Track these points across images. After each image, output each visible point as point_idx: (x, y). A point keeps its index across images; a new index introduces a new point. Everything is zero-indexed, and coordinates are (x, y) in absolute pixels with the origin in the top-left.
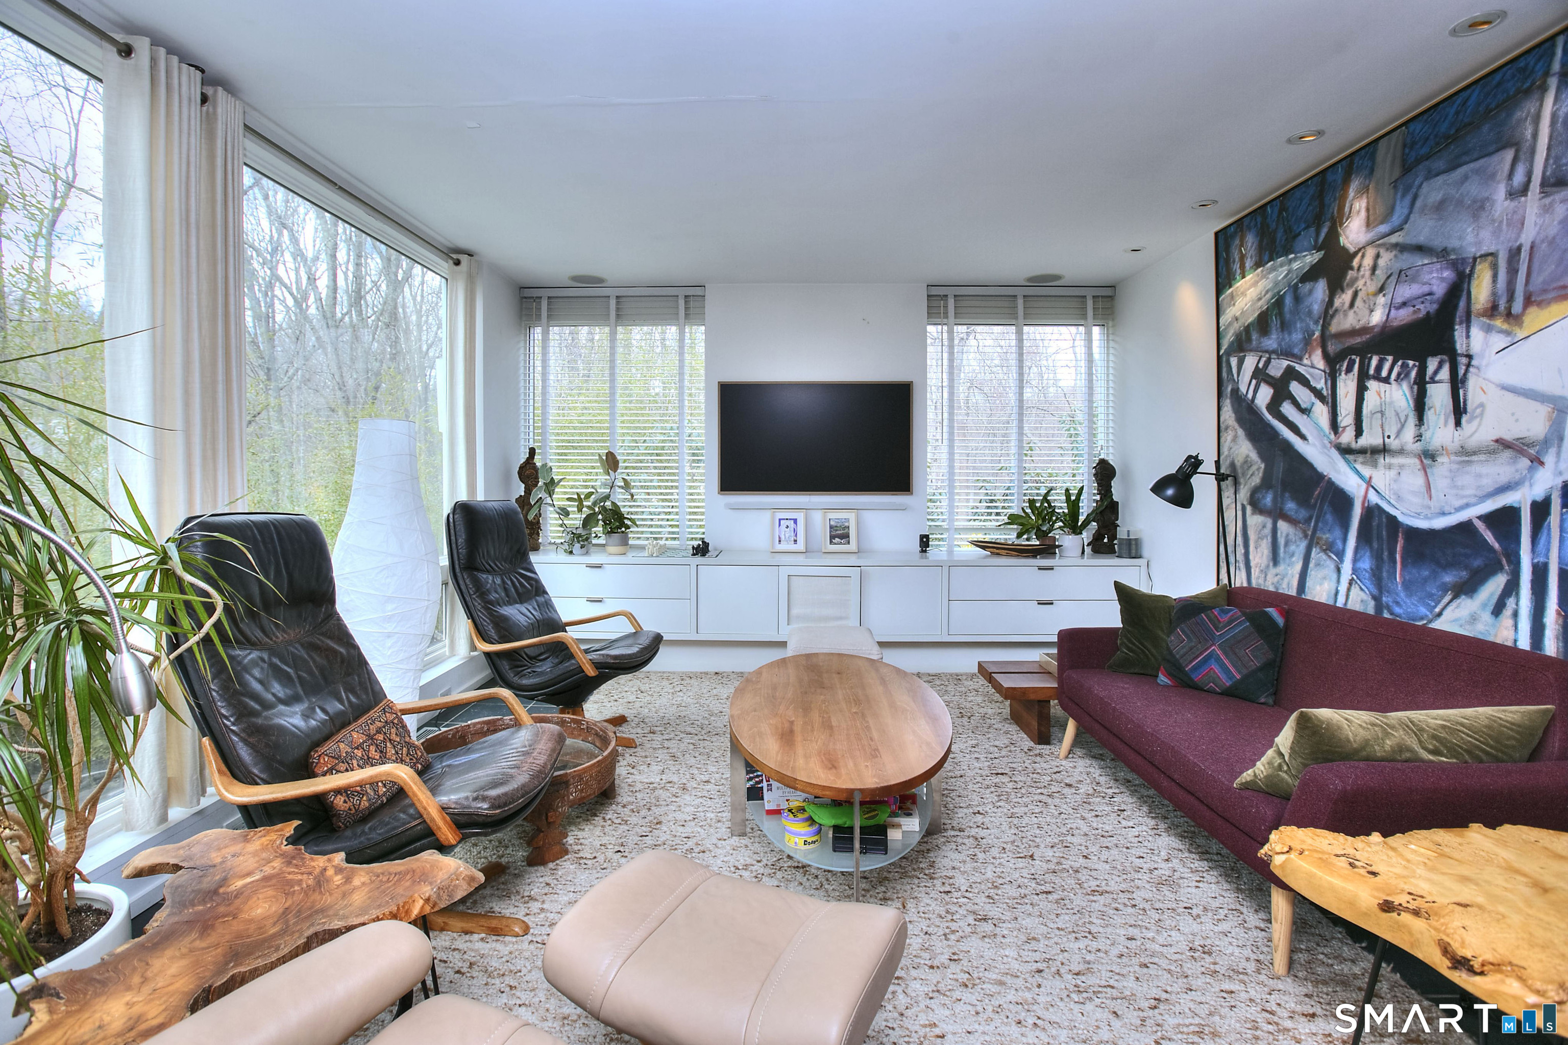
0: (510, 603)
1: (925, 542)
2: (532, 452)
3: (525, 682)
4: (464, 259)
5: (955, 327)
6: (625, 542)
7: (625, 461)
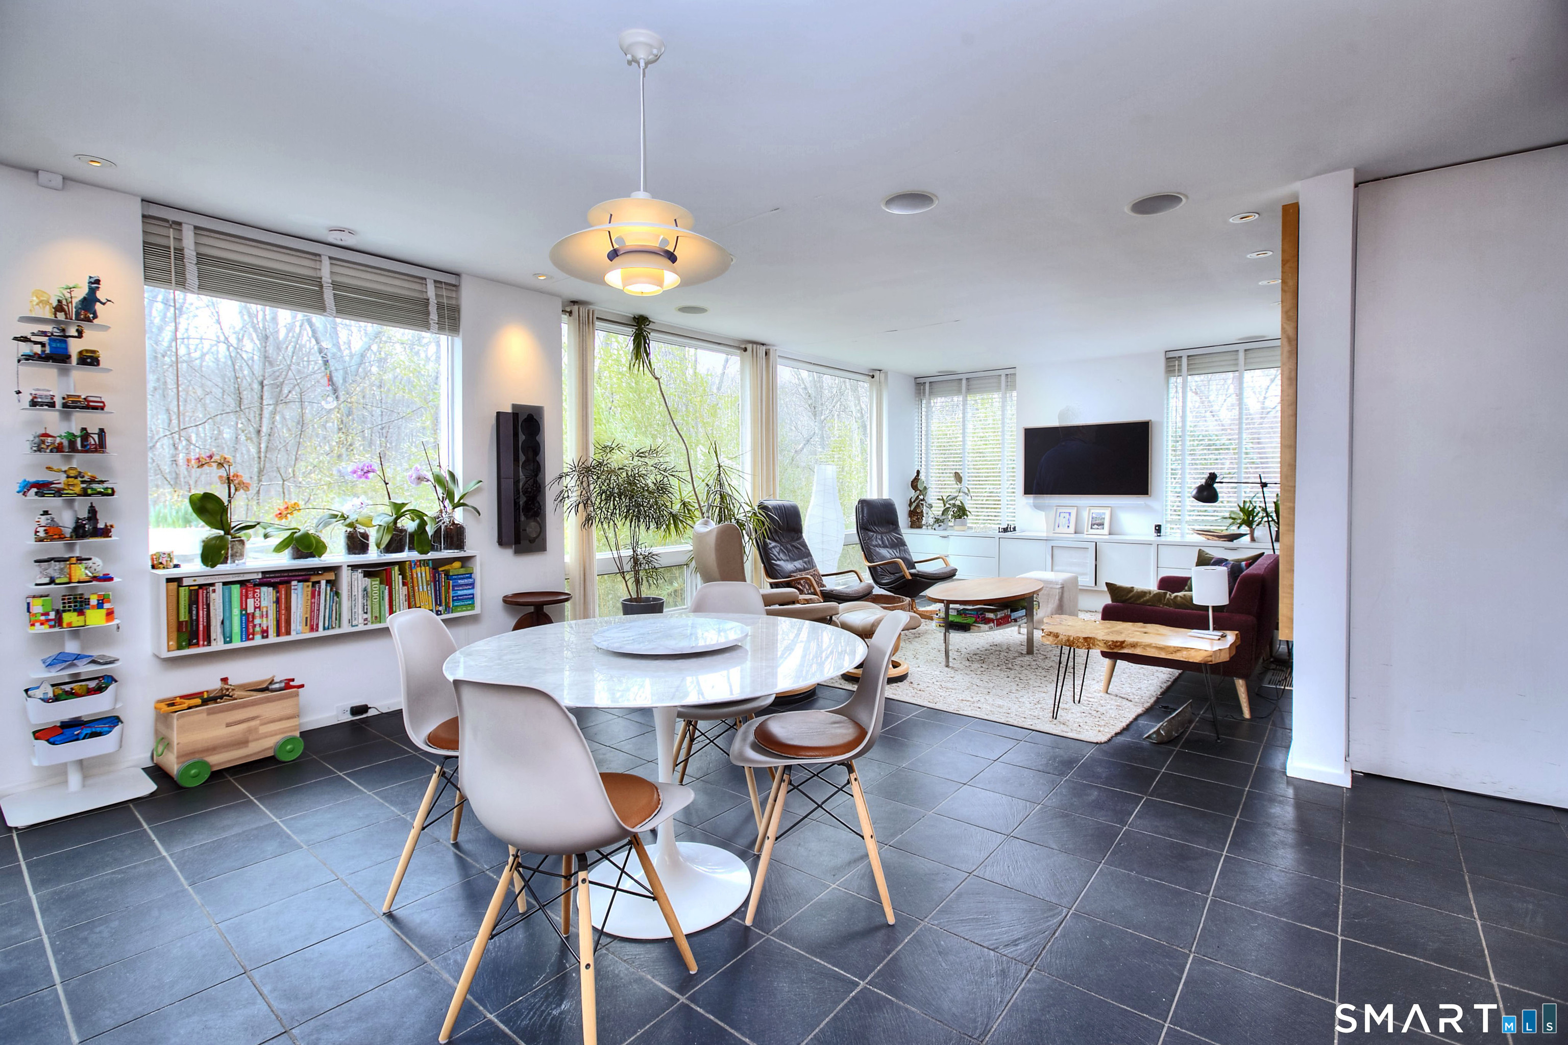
0: (885, 547)
1: (1158, 529)
2: (918, 472)
3: (884, 581)
4: (877, 374)
5: (1189, 377)
6: (964, 524)
7: (950, 477)
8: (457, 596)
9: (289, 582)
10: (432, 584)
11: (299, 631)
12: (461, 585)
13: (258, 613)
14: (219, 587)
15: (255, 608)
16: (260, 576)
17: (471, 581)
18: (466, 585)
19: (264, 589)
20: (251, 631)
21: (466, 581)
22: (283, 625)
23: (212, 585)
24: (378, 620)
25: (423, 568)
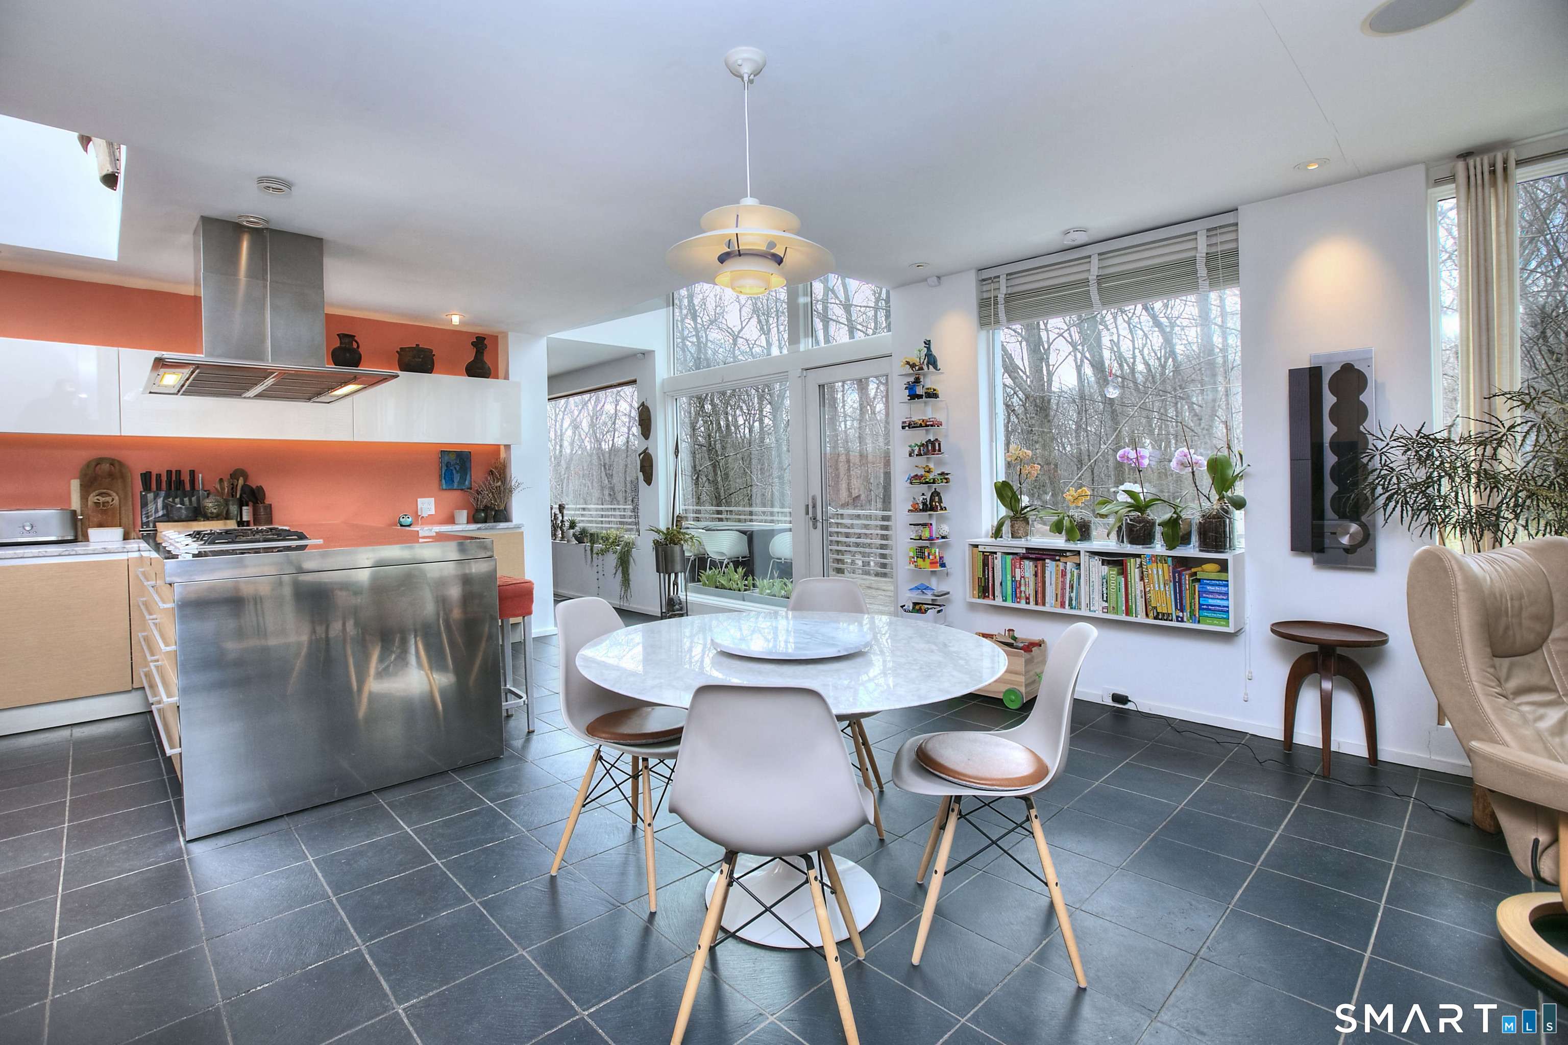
8: (1208, 605)
9: (1044, 560)
10: (1172, 584)
11: (1051, 606)
12: (1212, 593)
13: (1023, 581)
14: (999, 555)
15: (1021, 577)
16: (1024, 551)
17: (1224, 589)
18: (1220, 593)
19: (1027, 562)
20: (1018, 595)
21: (1217, 588)
22: (1040, 596)
23: (995, 553)
24: (1115, 611)
25: (1160, 565)
